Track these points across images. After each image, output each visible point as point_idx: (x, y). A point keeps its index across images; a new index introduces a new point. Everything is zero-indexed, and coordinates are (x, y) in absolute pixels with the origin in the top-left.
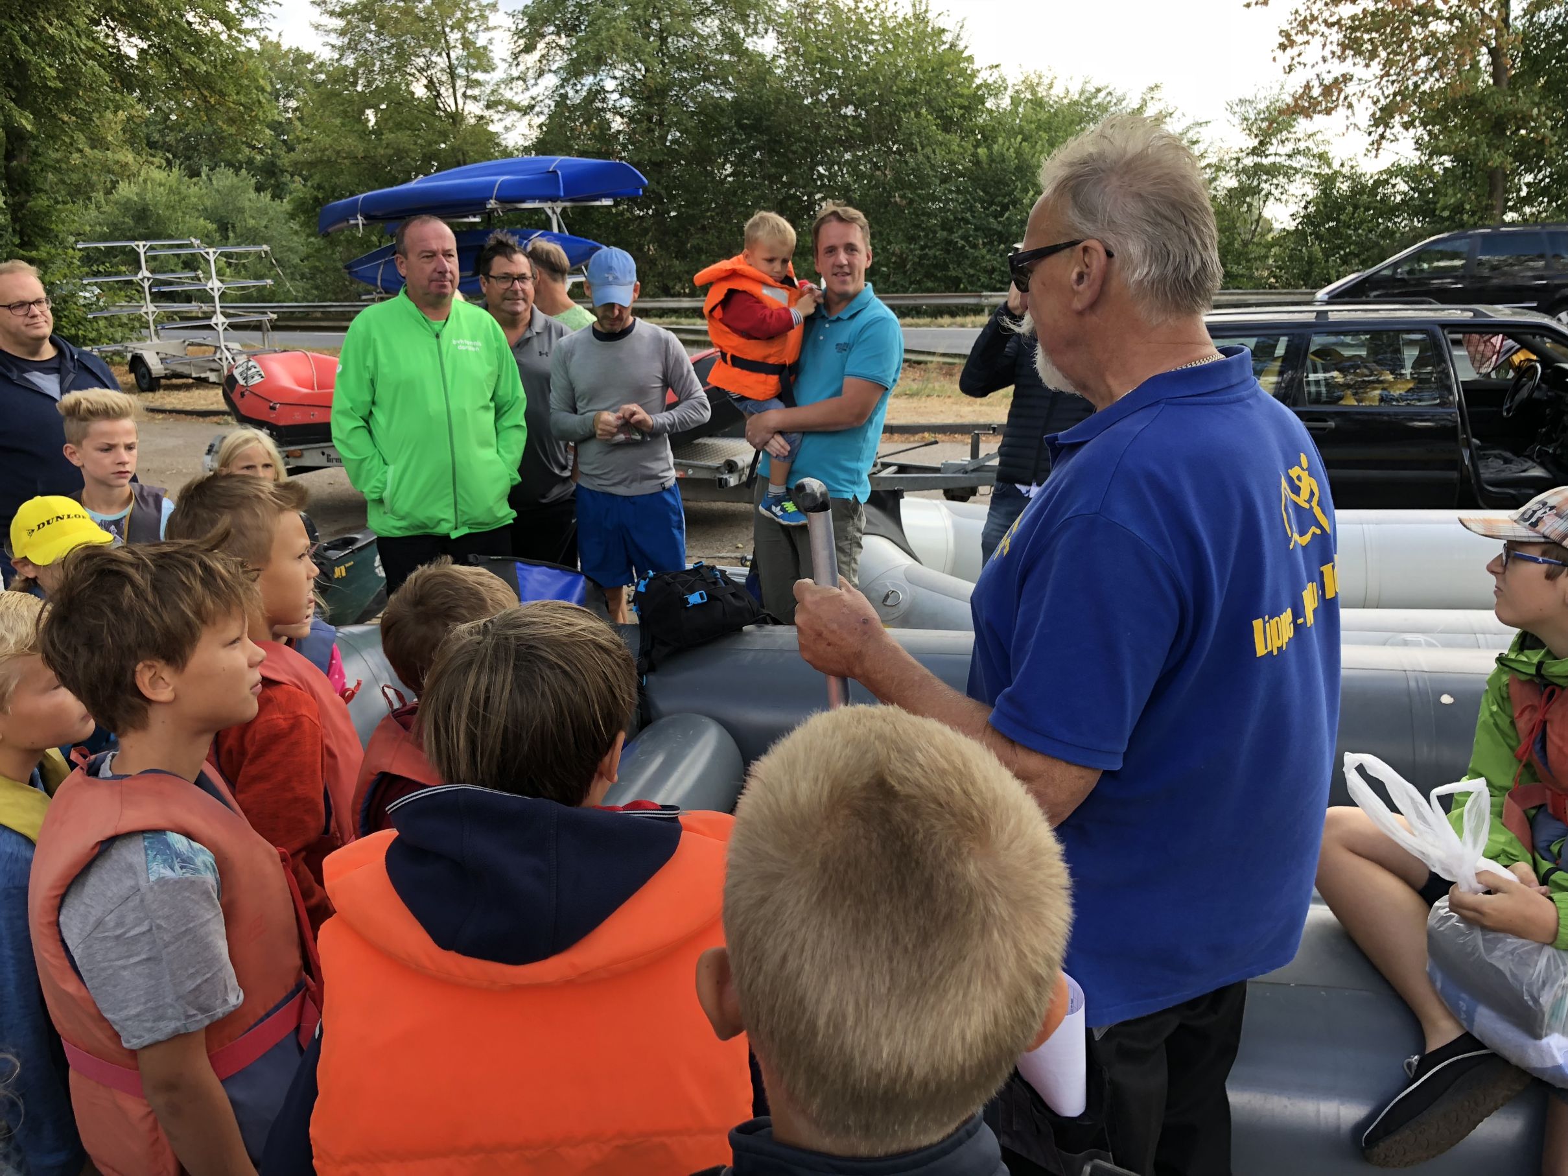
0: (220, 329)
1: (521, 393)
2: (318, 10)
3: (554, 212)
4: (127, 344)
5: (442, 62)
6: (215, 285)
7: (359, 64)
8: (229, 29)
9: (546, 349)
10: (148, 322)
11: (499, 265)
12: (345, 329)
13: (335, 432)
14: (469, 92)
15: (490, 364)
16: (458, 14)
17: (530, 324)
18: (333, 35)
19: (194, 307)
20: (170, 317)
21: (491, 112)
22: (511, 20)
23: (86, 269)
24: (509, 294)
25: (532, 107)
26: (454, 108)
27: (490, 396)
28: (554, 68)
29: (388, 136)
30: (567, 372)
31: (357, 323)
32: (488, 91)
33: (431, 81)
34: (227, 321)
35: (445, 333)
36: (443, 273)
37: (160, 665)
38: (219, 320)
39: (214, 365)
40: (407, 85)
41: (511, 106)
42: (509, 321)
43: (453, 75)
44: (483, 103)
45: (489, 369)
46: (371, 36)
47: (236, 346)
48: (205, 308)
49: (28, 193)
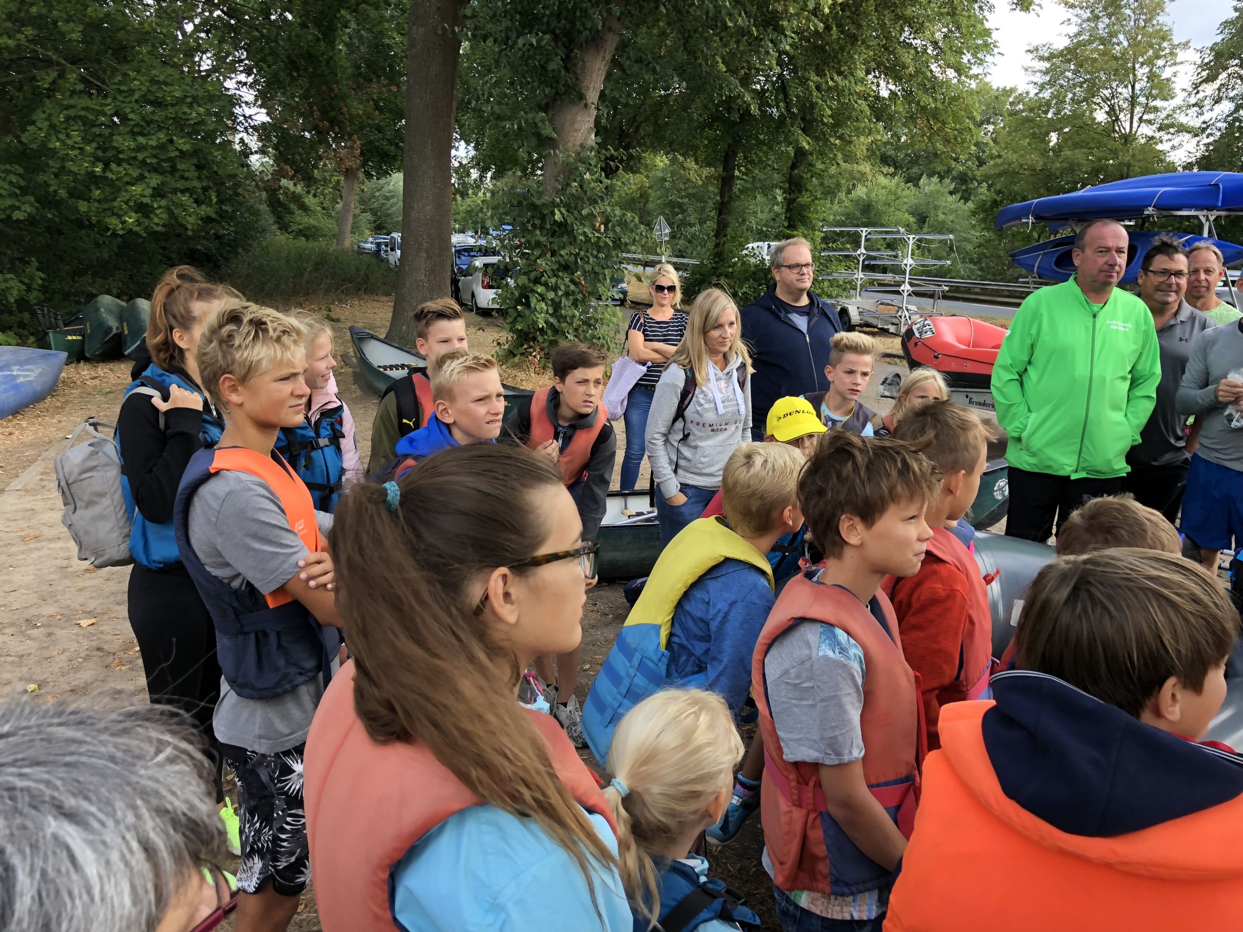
0: (906, 294)
1: (1158, 370)
2: (1031, 56)
3: (1207, 219)
4: (839, 299)
5: (1126, 92)
6: (909, 262)
7: (1053, 96)
8: (960, 75)
9: (1187, 336)
10: (856, 286)
11: (1160, 262)
12: (1018, 305)
13: (994, 381)
14: (1145, 117)
15: (1135, 343)
16: (1151, 52)
17: (1176, 314)
18: (1038, 74)
19: (888, 277)
20: (872, 283)
21: (1162, 133)
22: (1199, 55)
23: (824, 246)
24: (1163, 287)
25: (1204, 130)
26: (1128, 130)
27: (1129, 369)
28: (1232, 94)
29: (1067, 153)
30: (1205, 358)
31: (1030, 300)
32: (1163, 116)
33: (1112, 108)
34: (911, 289)
35: (1101, 315)
36: (1112, 266)
37: (857, 520)
38: (906, 287)
39: (895, 321)
40: (1091, 112)
41: (1183, 129)
42: (1158, 309)
43: (1133, 101)
44: (1154, 127)
45: (1134, 347)
46: (1069, 74)
47: (913, 308)
48: (898, 278)
49: (800, 192)
